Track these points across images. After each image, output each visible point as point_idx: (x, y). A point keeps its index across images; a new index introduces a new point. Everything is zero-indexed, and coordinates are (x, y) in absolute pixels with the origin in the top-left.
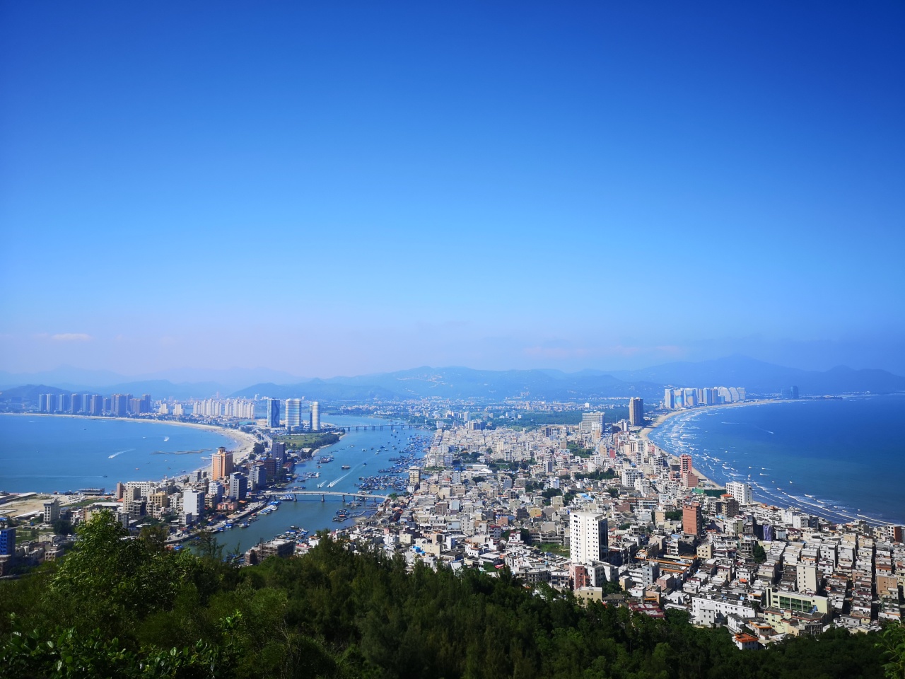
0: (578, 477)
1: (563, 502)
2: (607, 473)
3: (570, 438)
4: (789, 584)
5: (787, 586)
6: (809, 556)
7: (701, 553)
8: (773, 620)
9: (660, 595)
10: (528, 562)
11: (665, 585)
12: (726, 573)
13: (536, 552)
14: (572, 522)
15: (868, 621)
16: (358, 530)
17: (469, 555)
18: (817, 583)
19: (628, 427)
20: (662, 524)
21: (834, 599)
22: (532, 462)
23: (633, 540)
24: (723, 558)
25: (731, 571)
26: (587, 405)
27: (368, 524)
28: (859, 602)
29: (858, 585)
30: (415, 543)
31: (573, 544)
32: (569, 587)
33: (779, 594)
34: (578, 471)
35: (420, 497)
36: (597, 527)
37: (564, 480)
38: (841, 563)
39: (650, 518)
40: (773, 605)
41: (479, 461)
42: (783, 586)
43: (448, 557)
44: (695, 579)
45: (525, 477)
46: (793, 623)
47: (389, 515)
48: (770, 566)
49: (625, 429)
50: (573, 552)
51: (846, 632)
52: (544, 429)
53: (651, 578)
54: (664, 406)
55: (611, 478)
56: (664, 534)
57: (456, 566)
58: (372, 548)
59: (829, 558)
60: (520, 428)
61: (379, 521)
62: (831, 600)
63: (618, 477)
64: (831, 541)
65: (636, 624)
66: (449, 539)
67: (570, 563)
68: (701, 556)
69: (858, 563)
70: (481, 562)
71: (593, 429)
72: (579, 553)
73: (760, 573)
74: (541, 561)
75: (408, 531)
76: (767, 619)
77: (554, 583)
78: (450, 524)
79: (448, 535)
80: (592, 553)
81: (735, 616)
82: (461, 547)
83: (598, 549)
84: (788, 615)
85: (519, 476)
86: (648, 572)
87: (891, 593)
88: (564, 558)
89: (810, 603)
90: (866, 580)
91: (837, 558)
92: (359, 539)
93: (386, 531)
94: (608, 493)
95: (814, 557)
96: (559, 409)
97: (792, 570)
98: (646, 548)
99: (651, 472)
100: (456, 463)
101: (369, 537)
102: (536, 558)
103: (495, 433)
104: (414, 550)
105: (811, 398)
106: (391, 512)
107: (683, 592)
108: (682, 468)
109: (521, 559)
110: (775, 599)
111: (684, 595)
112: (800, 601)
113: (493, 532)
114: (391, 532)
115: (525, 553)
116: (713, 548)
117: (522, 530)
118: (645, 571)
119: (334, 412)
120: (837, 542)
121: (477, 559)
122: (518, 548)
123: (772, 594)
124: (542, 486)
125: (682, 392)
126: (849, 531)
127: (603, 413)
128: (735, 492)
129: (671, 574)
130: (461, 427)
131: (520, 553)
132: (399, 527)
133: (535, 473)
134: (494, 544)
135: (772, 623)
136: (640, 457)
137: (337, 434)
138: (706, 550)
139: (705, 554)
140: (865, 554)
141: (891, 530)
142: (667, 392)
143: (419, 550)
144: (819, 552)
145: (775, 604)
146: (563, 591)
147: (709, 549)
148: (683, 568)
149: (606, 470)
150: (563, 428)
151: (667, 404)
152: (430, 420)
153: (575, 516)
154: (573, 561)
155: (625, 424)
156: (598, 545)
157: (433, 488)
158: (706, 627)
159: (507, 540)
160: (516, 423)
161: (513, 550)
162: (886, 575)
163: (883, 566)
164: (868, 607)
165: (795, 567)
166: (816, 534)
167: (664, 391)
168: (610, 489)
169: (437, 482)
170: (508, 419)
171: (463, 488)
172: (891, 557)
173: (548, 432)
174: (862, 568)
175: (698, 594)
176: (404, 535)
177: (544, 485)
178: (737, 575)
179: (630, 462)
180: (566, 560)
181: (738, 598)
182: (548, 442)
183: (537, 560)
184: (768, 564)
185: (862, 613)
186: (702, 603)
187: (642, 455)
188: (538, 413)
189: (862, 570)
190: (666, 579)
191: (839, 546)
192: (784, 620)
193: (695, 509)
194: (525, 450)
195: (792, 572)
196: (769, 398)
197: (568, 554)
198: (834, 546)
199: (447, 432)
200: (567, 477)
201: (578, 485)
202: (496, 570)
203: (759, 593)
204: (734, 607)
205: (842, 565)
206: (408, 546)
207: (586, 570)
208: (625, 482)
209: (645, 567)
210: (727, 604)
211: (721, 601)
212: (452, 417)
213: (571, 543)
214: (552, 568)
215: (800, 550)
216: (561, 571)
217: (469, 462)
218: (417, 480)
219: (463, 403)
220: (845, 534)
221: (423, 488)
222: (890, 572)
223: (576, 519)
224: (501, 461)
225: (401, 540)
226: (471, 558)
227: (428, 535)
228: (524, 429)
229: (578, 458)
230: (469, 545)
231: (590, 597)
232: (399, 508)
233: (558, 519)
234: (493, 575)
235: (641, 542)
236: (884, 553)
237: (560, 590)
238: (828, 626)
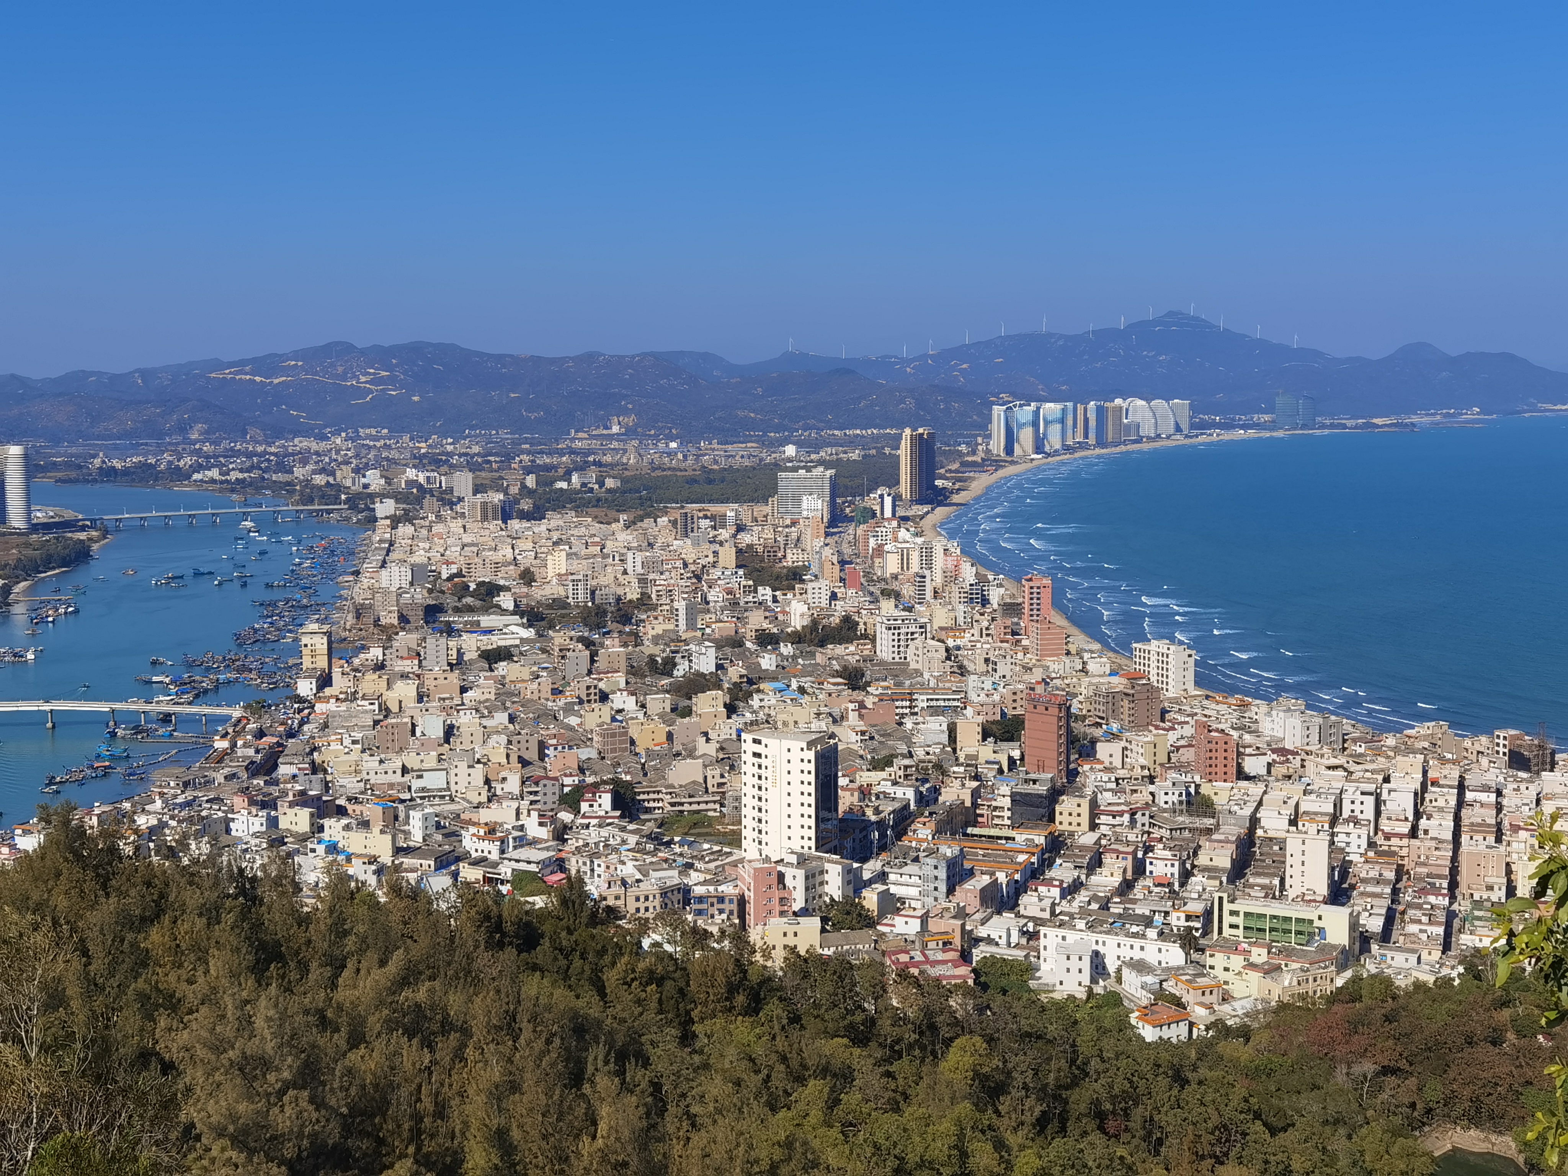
0: (766, 640)
1: (725, 705)
2: (839, 628)
3: (746, 539)
4: (1266, 881)
5: (1263, 887)
6: (1316, 814)
7: (1065, 818)
8: (1226, 969)
9: (963, 926)
10: (630, 864)
11: (977, 902)
12: (1122, 864)
13: (650, 837)
14: (747, 757)
15: (1437, 954)
16: (158, 804)
17: (474, 855)
18: (1331, 876)
19: (894, 506)
20: (971, 751)
21: (1365, 910)
22: (644, 602)
23: (900, 795)
24: (1118, 829)
25: (1135, 857)
26: (790, 450)
27: (186, 784)
28: (1419, 913)
29: (1421, 874)
30: (321, 829)
31: (748, 813)
32: (737, 921)
33: (1242, 906)
34: (765, 625)
35: (332, 706)
36: (812, 767)
37: (728, 650)
38: (1386, 826)
39: (945, 738)
40: (1227, 931)
41: (499, 607)
42: (1252, 886)
43: (416, 862)
44: (1049, 883)
45: (625, 645)
46: (1271, 970)
47: (245, 758)
48: (1227, 841)
49: (888, 513)
50: (748, 833)
51: (1387, 982)
52: (677, 515)
53: (943, 888)
54: (988, 451)
55: (850, 641)
56: (977, 777)
57: (440, 882)
58: (200, 848)
59: (1360, 816)
60: (612, 514)
61: (219, 777)
62: (1359, 913)
63: (865, 636)
64: (1368, 775)
65: (904, 999)
66: (416, 817)
67: (742, 860)
68: (1065, 827)
69: (1423, 823)
70: (506, 870)
71: (805, 513)
72: (763, 836)
73: (1202, 860)
74: (666, 860)
75: (302, 800)
76: (1212, 967)
77: (699, 913)
78: (420, 777)
79: (414, 808)
80: (796, 832)
81: (1140, 967)
82: (453, 835)
83: (812, 822)
84: (1259, 955)
85: (608, 642)
86: (936, 872)
87: (1490, 888)
88: (728, 850)
89: (1311, 922)
90: (1439, 862)
91: (1378, 813)
92: (162, 825)
93: (239, 802)
94: (840, 680)
95: (1326, 814)
96: (716, 462)
97: (1276, 848)
98: (931, 814)
99: (950, 623)
100: (432, 612)
101: (190, 820)
102: (653, 853)
103: (543, 528)
104: (321, 849)
105: (1344, 427)
106: (251, 752)
107: (1018, 915)
108: (1026, 611)
109: (614, 857)
110: (1234, 920)
111: (1023, 921)
112: (1288, 919)
113: (536, 793)
114: (252, 802)
115: (624, 842)
116: (1094, 804)
117: (616, 782)
118: (928, 871)
119: (73, 474)
120: (1380, 778)
121: (495, 865)
122: (604, 832)
123: (1227, 907)
124: (668, 667)
125: (1037, 413)
126: (1411, 750)
127: (829, 473)
128: (1153, 665)
129: (992, 874)
130: (447, 513)
131: (611, 842)
132: (274, 791)
133: (651, 633)
134: (541, 824)
135: (1222, 976)
136: (922, 587)
137: (82, 536)
138: (1079, 810)
139: (1075, 820)
140: (1441, 803)
141: (1501, 742)
142: (998, 411)
143: (332, 848)
144: (1338, 805)
145: (1234, 931)
146: (722, 932)
147: (1085, 810)
148: (1021, 858)
149: (835, 620)
150: (730, 511)
151: (997, 444)
152: (359, 496)
153: (755, 741)
154: (748, 856)
155: (888, 501)
156: (812, 811)
157: (371, 683)
158: (1071, 998)
159: (577, 811)
160: (599, 500)
161: (593, 835)
162: (1482, 847)
163: (1477, 828)
164: (1439, 924)
165: (1282, 843)
166: (1334, 762)
167: (991, 410)
168: (845, 668)
169: (380, 667)
170: (578, 492)
171: (454, 677)
172: (1498, 803)
173: (685, 527)
174: (1431, 834)
175: (1055, 918)
176: (291, 812)
177: (675, 665)
178: (1149, 868)
179: (897, 595)
180: (730, 854)
181: (1148, 922)
182: (686, 548)
183: (654, 860)
184: (1222, 837)
185: (1424, 937)
186: (1064, 938)
187: (928, 580)
188: (658, 473)
189: (1432, 839)
190: (979, 887)
191: (1385, 785)
192: (1252, 966)
193: (1054, 711)
194: (625, 572)
195: (1276, 855)
196: (1244, 427)
197: (735, 840)
198: (1371, 787)
199: (405, 530)
200: (737, 642)
201: (767, 662)
202: (547, 890)
203: (1197, 907)
204: (1137, 943)
205: (1387, 829)
206: (303, 839)
207: (781, 877)
208: (885, 649)
209: (928, 860)
210: (1122, 940)
211: (1108, 933)
212: (420, 487)
213: (744, 811)
214: (694, 877)
215: (1296, 799)
216: (718, 883)
217: (470, 609)
218: (322, 662)
219: (450, 448)
220: (1399, 758)
221: (340, 684)
222: (1491, 839)
223: (757, 748)
224: (560, 604)
225: (283, 824)
226: (476, 863)
227: (358, 808)
228: (623, 517)
229: (765, 593)
230: (473, 830)
231: (791, 941)
232: (275, 740)
233: (711, 749)
234: (539, 901)
235: (920, 798)
236: (1483, 797)
237: (715, 930)
238: (1348, 974)
